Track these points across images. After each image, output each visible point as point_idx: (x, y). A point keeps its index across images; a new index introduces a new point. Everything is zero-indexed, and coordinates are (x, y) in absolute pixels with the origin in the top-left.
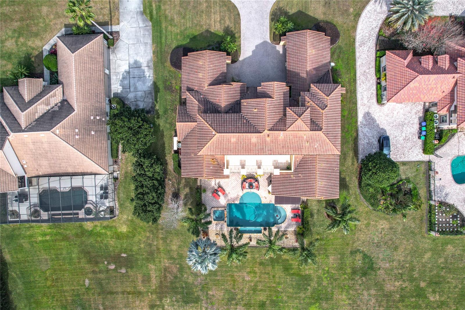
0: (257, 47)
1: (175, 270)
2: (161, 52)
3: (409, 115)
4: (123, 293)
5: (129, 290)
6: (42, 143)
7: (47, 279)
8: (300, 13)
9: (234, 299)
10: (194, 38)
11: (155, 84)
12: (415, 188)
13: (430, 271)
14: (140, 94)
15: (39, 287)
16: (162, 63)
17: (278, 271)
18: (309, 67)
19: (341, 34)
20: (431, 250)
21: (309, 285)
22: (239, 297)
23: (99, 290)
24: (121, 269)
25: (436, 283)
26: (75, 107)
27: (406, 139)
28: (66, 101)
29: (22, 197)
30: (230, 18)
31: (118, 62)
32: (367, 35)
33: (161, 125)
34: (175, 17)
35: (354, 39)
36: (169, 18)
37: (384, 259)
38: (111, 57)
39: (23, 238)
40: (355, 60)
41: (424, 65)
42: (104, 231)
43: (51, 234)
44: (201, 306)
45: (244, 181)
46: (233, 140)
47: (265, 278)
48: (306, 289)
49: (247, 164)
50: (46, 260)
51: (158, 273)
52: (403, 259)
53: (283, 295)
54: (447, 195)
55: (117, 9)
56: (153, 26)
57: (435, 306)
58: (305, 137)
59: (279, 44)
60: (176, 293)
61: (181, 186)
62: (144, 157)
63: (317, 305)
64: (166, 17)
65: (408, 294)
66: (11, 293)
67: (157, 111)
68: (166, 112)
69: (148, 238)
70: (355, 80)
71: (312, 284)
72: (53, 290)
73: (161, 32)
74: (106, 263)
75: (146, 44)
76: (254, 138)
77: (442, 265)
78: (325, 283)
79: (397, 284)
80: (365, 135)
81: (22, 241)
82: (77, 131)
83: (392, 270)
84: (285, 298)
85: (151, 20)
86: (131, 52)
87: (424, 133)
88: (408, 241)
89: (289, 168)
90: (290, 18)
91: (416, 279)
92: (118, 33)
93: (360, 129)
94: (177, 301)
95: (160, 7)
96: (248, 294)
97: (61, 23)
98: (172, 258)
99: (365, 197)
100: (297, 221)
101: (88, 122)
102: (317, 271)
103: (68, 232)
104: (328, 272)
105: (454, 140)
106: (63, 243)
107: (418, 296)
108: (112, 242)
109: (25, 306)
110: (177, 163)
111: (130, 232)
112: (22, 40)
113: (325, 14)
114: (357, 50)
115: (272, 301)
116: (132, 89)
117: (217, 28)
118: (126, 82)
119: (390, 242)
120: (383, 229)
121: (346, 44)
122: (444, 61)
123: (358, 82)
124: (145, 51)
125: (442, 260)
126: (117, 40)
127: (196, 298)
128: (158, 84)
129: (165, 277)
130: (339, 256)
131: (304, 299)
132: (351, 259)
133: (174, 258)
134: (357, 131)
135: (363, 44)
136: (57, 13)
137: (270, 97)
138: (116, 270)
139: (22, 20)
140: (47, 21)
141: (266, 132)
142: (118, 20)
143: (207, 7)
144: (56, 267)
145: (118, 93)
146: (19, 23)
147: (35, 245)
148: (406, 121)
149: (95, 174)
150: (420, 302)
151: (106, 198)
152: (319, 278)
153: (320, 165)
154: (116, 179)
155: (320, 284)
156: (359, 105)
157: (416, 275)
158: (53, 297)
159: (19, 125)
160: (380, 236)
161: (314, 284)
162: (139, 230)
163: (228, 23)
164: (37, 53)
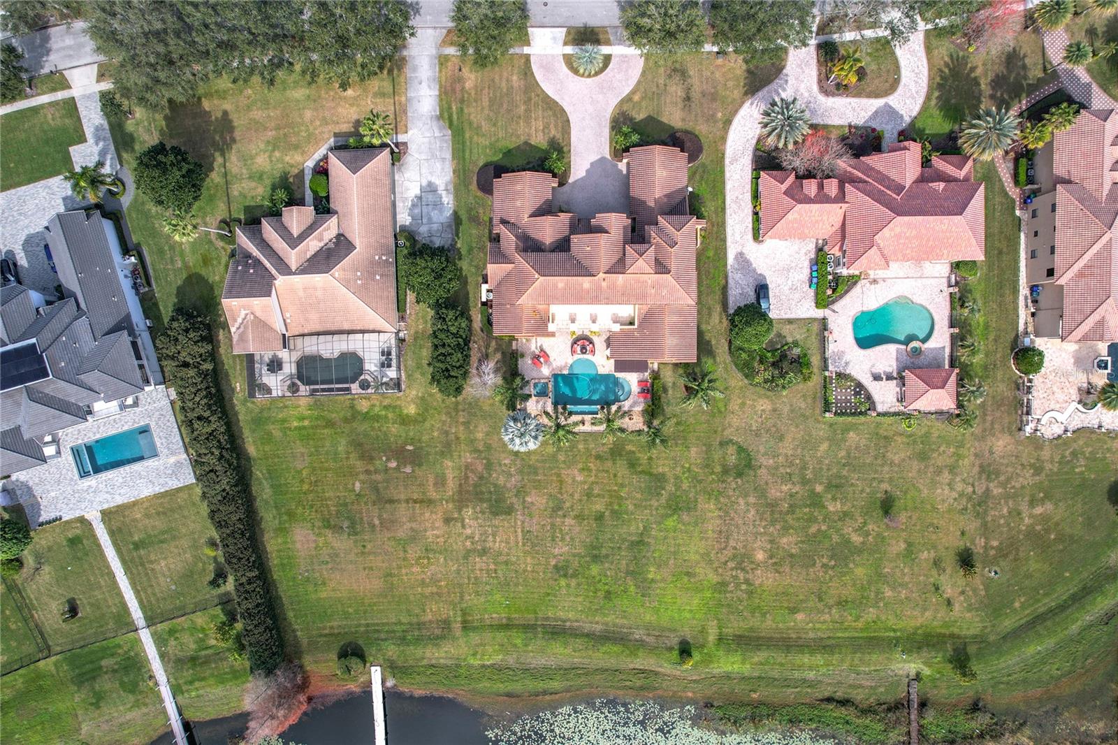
0: (592, 164)
1: (480, 468)
2: (464, 171)
3: (797, 256)
4: (407, 501)
5: (415, 496)
6: (315, 289)
7: (302, 481)
8: (650, 119)
9: (560, 508)
10: (508, 153)
11: (455, 214)
12: (805, 355)
13: (828, 469)
14: (435, 226)
15: (292, 492)
16: (465, 186)
17: (621, 468)
18: (658, 193)
19: (705, 147)
20: (828, 439)
21: (664, 489)
22: (568, 504)
23: (374, 497)
24: (405, 466)
25: (837, 487)
26: (357, 243)
27: (793, 289)
28: (343, 235)
29: (275, 366)
30: (556, 126)
31: (407, 184)
32: (741, 148)
33: (464, 268)
34: (483, 123)
35: (723, 154)
36: (475, 125)
37: (766, 454)
38: (397, 177)
39: (273, 423)
40: (724, 183)
41: (806, 191)
42: (383, 413)
43: (310, 418)
44: (515, 519)
45: (575, 342)
46: (561, 285)
47: (603, 478)
48: (659, 494)
49: (578, 318)
50: (303, 454)
51: (457, 473)
52: (790, 452)
53: (628, 502)
54: (847, 363)
55: (405, 112)
56: (454, 136)
57: (836, 518)
58: (650, 282)
59: (621, 161)
60: (482, 500)
61: (491, 350)
62: (446, 308)
63: (675, 517)
64: (470, 124)
65: (801, 503)
66: (255, 500)
67: (458, 249)
68: (470, 250)
69: (444, 423)
70: (724, 209)
71: (667, 488)
72: (310, 497)
73: (464, 143)
74: (384, 459)
75: (443, 159)
76: (586, 282)
77: (843, 461)
78: (685, 486)
79: (784, 488)
80: (737, 283)
81: (272, 427)
82: (359, 274)
83: (777, 468)
84: (631, 507)
85: (450, 128)
86: (423, 171)
87: (815, 280)
88: (797, 426)
89: (632, 323)
90: (636, 127)
91: (809, 481)
92: (405, 144)
93: (730, 274)
94: (483, 512)
95: (462, 109)
96: (580, 500)
97: (330, 131)
98: (476, 451)
99: (736, 365)
100: (645, 398)
101: (372, 263)
102: (674, 468)
103: (333, 416)
104: (689, 470)
105: (857, 290)
106: (326, 431)
107: (813, 505)
108: (394, 429)
109: (274, 518)
110: (485, 319)
111: (419, 414)
112: (277, 154)
113: (683, 120)
114: (727, 169)
115: (613, 512)
116: (425, 221)
117: (539, 140)
118: (417, 211)
119: (774, 429)
120: (763, 410)
121: (712, 161)
122: (832, 187)
123: (728, 212)
124: (443, 169)
125: (843, 453)
126: (405, 153)
127: (509, 508)
128: (460, 213)
129: (467, 478)
130: (704, 448)
131: (657, 509)
132: (720, 452)
133: (479, 451)
134: (726, 277)
135: (735, 160)
136: (324, 119)
137: (607, 232)
138: (398, 468)
139: (278, 128)
140: (311, 128)
141: (601, 275)
142: (406, 127)
143: (526, 111)
144: (315, 465)
145: (405, 226)
146: (274, 132)
147: (288, 432)
148: (793, 265)
149: (379, 332)
150: (816, 514)
151: (389, 366)
152: (677, 478)
153: (670, 319)
154: (402, 341)
155: (678, 487)
156: (729, 243)
157: (809, 475)
158: (312, 506)
159: (288, 267)
160: (760, 420)
161: (670, 487)
162: (432, 411)
163: (553, 132)
164: (296, 171)
